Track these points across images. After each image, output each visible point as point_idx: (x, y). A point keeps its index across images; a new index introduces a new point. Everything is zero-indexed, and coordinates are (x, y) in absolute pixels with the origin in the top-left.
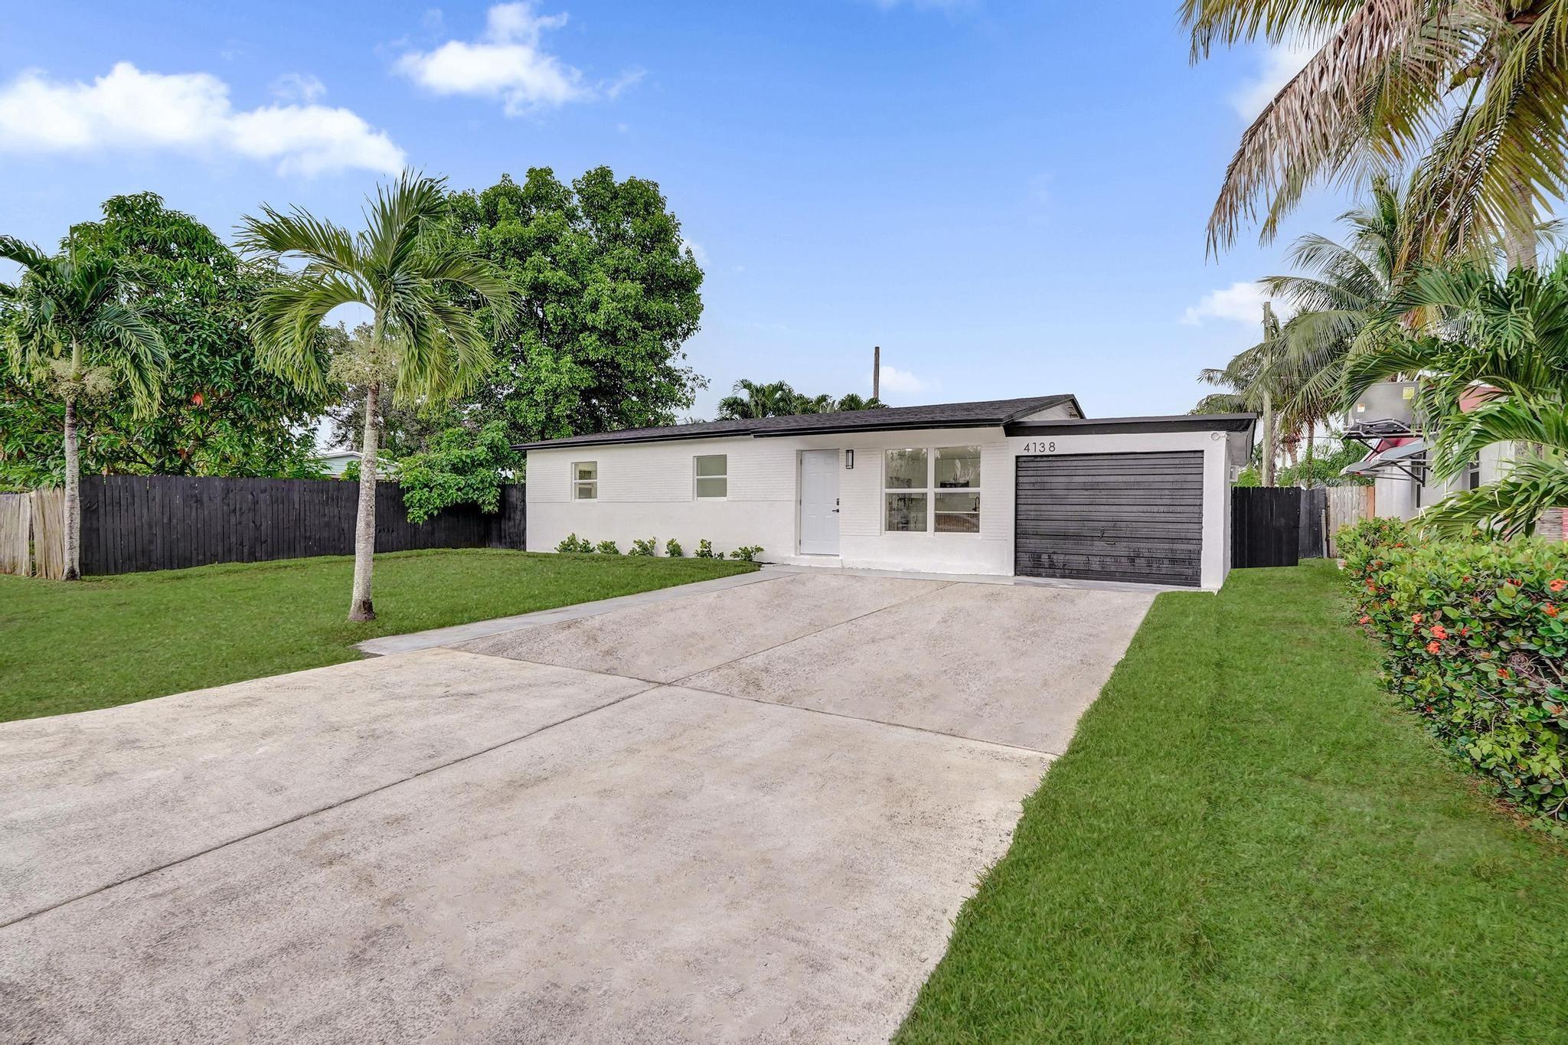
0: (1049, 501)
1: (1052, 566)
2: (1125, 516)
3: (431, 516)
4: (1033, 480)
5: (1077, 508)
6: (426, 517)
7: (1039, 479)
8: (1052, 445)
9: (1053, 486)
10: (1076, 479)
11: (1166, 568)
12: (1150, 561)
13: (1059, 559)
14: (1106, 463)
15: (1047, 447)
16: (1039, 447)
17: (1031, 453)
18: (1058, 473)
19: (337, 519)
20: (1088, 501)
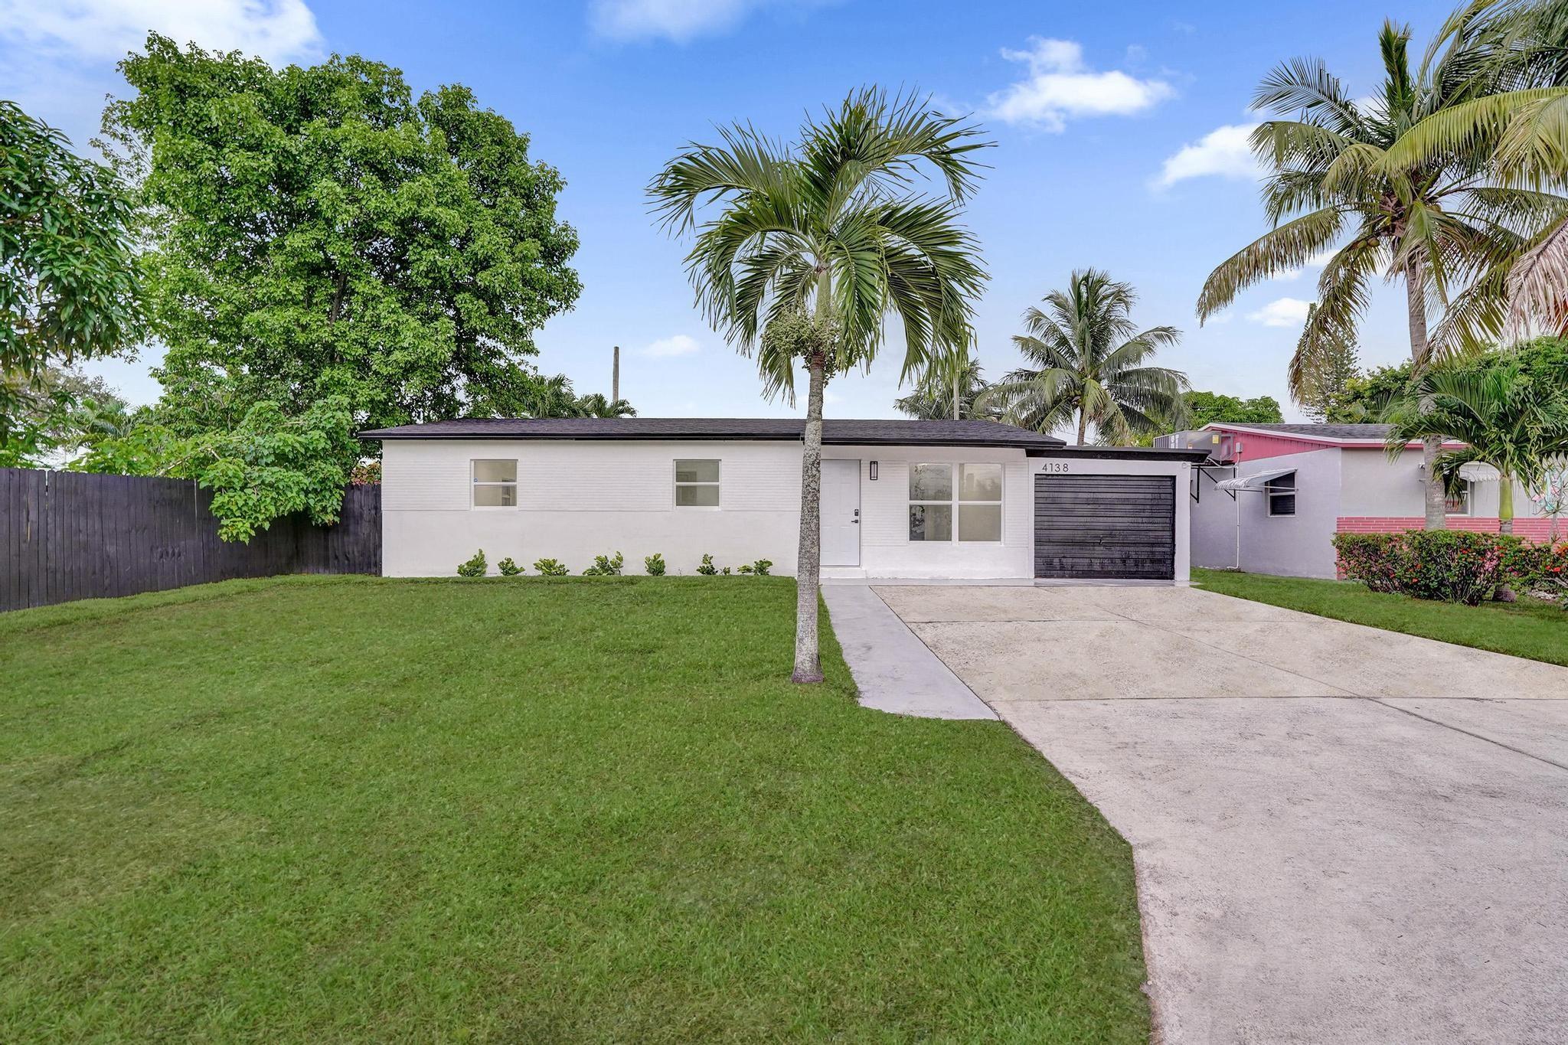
0: (1059, 513)
1: (1062, 568)
2: (1119, 526)
3: (259, 530)
4: (1046, 494)
5: (1082, 519)
6: (253, 533)
7: (1051, 495)
8: (1066, 466)
9: (1063, 501)
10: (1080, 495)
11: (1148, 567)
12: (1137, 562)
13: (1068, 562)
14: (1103, 482)
15: (1062, 467)
16: (1055, 468)
17: (1049, 472)
18: (1066, 489)
19: (97, 538)
20: (1089, 514)
